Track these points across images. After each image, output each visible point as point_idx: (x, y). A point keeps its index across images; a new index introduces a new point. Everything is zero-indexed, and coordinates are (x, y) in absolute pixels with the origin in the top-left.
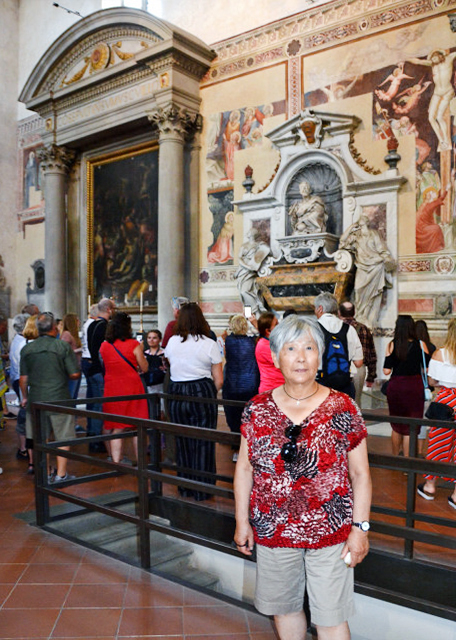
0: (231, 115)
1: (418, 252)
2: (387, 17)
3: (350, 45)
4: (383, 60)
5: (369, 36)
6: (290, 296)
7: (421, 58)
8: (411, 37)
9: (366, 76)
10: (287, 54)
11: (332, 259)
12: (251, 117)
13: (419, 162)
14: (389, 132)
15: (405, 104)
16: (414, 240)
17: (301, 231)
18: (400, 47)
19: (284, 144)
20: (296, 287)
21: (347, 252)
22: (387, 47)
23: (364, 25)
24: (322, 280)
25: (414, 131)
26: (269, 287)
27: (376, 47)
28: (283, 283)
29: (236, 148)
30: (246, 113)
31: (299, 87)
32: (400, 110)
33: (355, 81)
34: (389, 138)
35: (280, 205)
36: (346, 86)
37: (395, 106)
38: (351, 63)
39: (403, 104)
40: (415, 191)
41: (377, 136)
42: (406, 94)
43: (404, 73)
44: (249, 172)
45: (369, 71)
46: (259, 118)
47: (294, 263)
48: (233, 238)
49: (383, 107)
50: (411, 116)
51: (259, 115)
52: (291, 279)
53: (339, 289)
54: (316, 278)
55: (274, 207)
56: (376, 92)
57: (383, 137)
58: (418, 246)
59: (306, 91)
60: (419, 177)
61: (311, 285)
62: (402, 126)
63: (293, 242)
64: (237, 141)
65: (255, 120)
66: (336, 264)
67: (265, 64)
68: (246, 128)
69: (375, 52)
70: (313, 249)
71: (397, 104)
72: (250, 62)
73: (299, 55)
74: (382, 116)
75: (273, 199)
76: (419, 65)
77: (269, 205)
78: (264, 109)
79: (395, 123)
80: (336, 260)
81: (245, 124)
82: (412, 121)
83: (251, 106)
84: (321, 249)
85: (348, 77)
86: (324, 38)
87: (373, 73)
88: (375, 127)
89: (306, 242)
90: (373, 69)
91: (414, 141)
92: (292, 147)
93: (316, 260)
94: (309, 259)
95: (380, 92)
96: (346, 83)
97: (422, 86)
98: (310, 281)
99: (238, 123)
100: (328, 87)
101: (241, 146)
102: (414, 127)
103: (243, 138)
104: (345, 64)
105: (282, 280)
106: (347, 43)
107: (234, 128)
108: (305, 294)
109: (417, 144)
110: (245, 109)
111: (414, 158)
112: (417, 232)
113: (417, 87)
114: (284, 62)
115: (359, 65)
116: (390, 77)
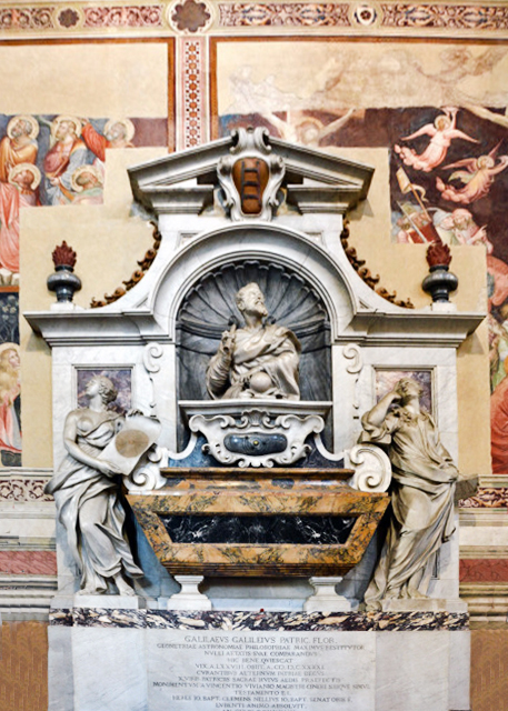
0: (12, 125)
1: (495, 471)
2: (418, 15)
3: (333, 45)
4: (409, 92)
5: (378, 39)
6: (222, 541)
7: (492, 110)
8: (470, 65)
9: (371, 112)
10: (174, 25)
11: (340, 463)
12: (69, 139)
13: (497, 300)
14: (430, 231)
15: (463, 185)
16: (489, 447)
17: (261, 390)
18: (448, 78)
19: (173, 205)
20: (246, 519)
21: (379, 451)
22: (420, 70)
23: (366, 15)
24: (324, 507)
25: (482, 240)
26: (162, 516)
27: (395, 65)
28: (209, 509)
29: (25, 199)
30: (55, 127)
31: (204, 97)
32: (450, 194)
33: (346, 117)
34: (427, 244)
35: (163, 340)
36: (326, 124)
37: (440, 185)
38: (337, 80)
39: (459, 186)
40: (488, 355)
41: (401, 234)
42: (464, 168)
43: (457, 127)
44: (64, 257)
45: (380, 105)
46: (95, 144)
47: (236, 464)
48: (17, 403)
49: (413, 180)
50: (477, 209)
51: (92, 138)
52: (231, 499)
53: (363, 530)
54: (310, 501)
55: (144, 341)
56: (398, 149)
57: (414, 236)
58: (495, 460)
59: (222, 111)
60: (496, 329)
61: (290, 518)
62: (456, 226)
63: (237, 417)
64: (28, 184)
65: (82, 147)
66: (348, 476)
67: (112, 32)
68: (56, 159)
69: (392, 74)
70: (289, 435)
71: (445, 181)
72: (69, 18)
73: (205, 33)
74: (411, 197)
75: (149, 320)
76: (488, 122)
77: (133, 334)
78: (108, 127)
79: (441, 217)
80: (348, 467)
81: (53, 151)
82: (478, 220)
83: (71, 115)
84: (310, 438)
85: (331, 105)
86: (269, 15)
87: (388, 112)
88: (396, 215)
89: (273, 418)
90: (390, 105)
91: (484, 259)
92: (194, 217)
93: (298, 463)
94: (279, 458)
95: (406, 151)
96: (327, 117)
97: (497, 162)
98: (293, 506)
99: (30, 147)
100: (282, 116)
101: (40, 198)
102: (481, 233)
103: (43, 179)
104: (322, 79)
105: (210, 502)
106: (327, 38)
107: (21, 155)
108: (266, 538)
109: (489, 266)
110: (53, 118)
111: (485, 291)
112: (494, 434)
113: (488, 160)
114: (162, 39)
115: (357, 88)
116: (428, 129)
